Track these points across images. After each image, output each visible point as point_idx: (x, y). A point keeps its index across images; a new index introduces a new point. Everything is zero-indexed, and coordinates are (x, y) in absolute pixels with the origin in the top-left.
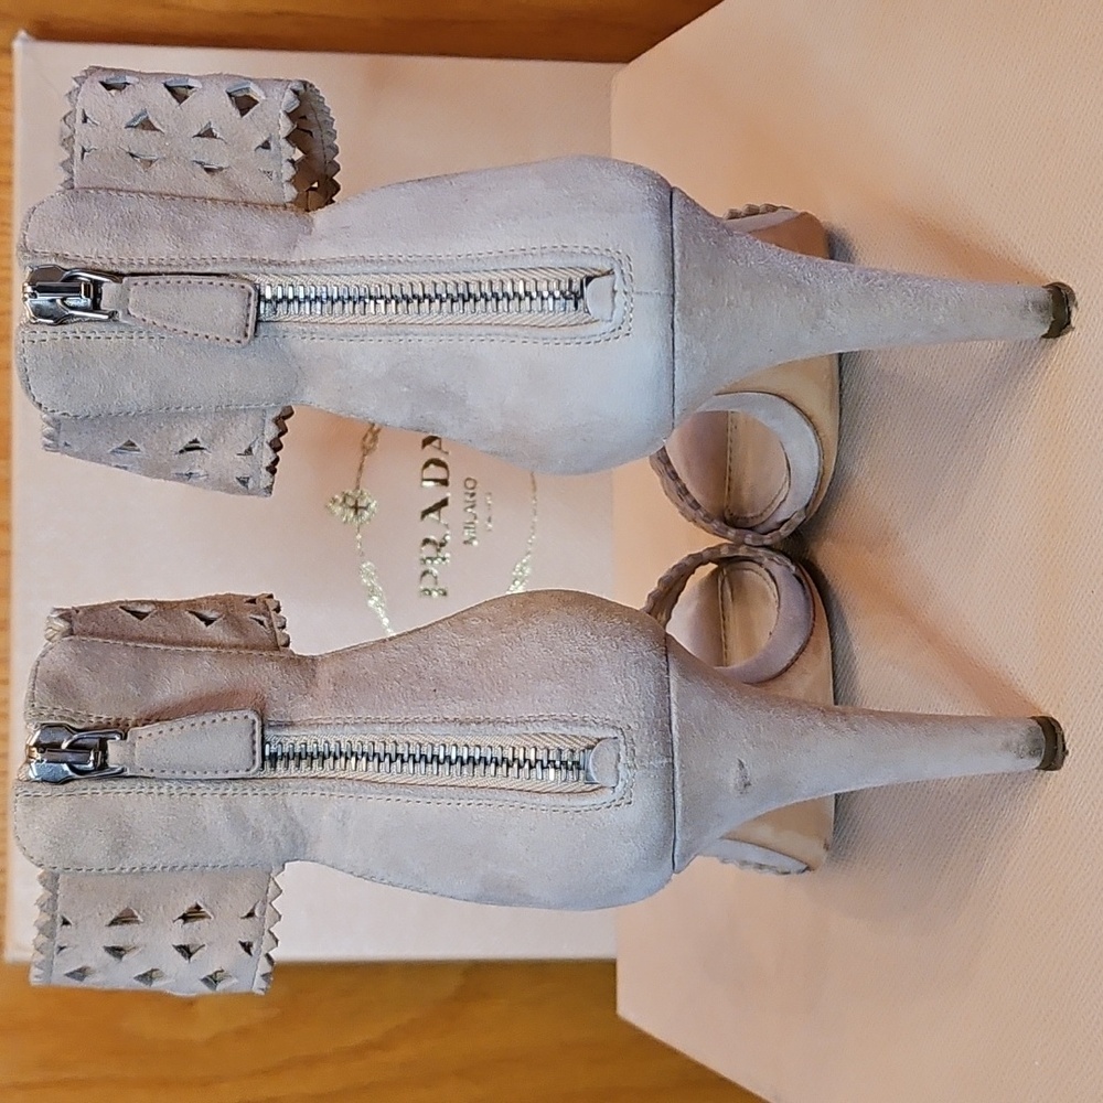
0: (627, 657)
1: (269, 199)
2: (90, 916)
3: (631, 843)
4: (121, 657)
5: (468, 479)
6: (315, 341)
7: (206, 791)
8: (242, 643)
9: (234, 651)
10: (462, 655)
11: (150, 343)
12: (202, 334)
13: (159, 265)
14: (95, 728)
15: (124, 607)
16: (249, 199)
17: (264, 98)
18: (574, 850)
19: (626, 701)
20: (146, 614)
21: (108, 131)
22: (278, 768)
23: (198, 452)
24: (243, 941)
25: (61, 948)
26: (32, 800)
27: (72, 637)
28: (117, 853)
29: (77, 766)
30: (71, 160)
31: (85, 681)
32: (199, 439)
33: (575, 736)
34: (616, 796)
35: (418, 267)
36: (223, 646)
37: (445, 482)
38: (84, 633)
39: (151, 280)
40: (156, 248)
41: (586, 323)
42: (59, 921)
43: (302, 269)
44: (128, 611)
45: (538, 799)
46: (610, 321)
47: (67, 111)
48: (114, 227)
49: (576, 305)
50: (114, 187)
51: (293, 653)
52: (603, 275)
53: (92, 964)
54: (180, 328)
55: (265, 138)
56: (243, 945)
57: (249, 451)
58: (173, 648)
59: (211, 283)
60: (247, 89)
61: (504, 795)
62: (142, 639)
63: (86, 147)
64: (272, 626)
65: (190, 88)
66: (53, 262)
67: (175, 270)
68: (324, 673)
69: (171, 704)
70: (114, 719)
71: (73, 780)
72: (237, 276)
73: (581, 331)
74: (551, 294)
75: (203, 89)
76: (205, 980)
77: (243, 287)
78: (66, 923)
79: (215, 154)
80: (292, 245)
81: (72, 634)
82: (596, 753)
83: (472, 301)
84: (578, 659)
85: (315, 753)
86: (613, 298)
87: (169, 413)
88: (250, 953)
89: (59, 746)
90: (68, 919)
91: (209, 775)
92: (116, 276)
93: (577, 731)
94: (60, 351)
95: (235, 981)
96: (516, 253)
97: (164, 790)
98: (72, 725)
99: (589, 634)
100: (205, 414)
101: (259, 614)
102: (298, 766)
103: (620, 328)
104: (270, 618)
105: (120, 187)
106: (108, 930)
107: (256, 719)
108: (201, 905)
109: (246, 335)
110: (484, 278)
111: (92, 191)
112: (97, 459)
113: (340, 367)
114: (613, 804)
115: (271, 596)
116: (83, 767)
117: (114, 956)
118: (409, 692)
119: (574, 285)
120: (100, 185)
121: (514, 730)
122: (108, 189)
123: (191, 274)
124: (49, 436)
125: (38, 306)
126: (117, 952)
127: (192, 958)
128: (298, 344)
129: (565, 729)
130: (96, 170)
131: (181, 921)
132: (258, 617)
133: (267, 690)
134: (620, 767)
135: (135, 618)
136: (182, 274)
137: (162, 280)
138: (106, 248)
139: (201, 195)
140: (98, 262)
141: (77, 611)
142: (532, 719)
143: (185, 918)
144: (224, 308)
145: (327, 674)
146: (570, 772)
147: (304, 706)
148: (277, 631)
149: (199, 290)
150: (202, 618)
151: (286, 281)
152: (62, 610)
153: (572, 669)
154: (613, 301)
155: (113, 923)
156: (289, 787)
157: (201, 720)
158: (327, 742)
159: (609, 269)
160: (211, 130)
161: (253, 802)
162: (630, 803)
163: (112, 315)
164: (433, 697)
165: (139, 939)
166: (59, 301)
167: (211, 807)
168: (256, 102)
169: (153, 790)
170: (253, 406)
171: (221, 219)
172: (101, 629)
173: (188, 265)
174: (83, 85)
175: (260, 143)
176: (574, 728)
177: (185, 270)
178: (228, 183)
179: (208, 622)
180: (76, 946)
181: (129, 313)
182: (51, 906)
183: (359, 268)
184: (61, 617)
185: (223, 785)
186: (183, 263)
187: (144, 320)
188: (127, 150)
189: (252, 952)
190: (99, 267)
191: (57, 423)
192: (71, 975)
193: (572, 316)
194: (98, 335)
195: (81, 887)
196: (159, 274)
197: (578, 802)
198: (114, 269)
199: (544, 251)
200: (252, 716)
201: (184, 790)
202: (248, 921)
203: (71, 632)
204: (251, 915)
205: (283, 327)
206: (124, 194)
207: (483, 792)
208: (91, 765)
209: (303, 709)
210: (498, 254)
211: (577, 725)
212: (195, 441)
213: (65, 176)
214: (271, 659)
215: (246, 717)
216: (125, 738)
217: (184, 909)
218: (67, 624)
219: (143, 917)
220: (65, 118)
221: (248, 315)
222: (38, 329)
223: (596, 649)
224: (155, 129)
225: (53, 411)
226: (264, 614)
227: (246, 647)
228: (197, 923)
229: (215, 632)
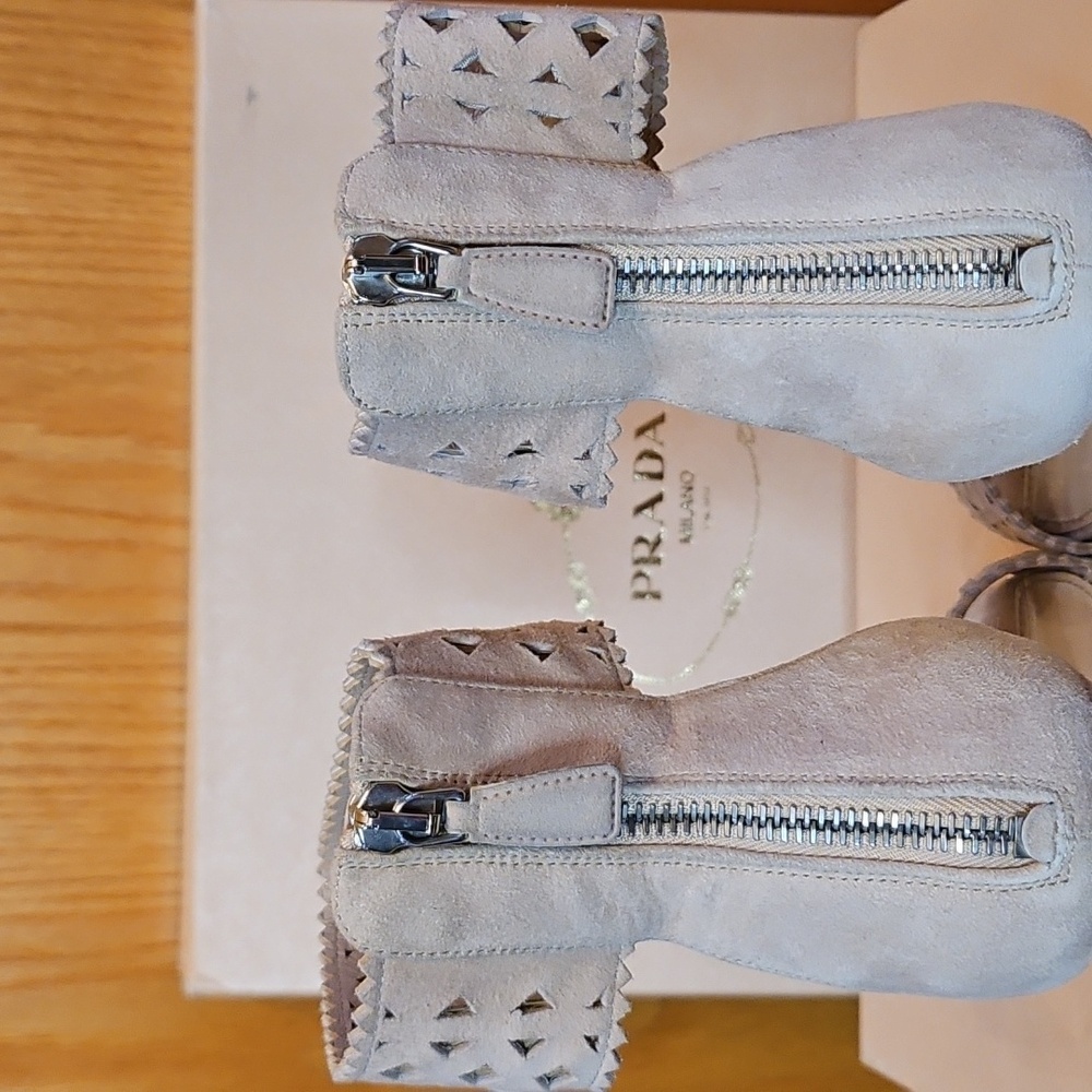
0: (1053, 704)
1: (614, 155)
2: (417, 1008)
3: (1064, 929)
4: (453, 700)
5: (686, 472)
6: (680, 324)
7: (555, 861)
8: (583, 681)
9: (576, 692)
10: (847, 699)
11: (488, 327)
12: (553, 317)
13: (500, 234)
14: (431, 787)
15: (446, 637)
16: (593, 155)
17: (617, 34)
18: (995, 935)
19: (1060, 758)
20: (474, 647)
21: (432, 74)
22: (637, 833)
23: (529, 456)
24: (588, 1035)
25: (380, 1044)
26: (357, 872)
27: (397, 677)
28: (452, 935)
29: (411, 833)
30: (389, 109)
31: (417, 732)
32: (532, 441)
33: (1002, 801)
34: (1052, 873)
35: (811, 235)
36: (563, 687)
37: (660, 476)
38: (408, 671)
39: (495, 252)
40: (495, 214)
41: (1016, 302)
42: (382, 1013)
43: (668, 239)
44: (452, 644)
45: (957, 876)
46: (1047, 299)
47: (385, 51)
48: (447, 189)
49: (1006, 280)
50: (441, 141)
51: (641, 694)
52: (1038, 244)
53: (413, 1061)
54: (529, 310)
55: (616, 83)
56: (588, 1039)
57: (587, 455)
58: (509, 688)
59: (563, 256)
60: (594, 25)
61: (915, 869)
62: (472, 677)
63: (406, 94)
64: (611, 660)
65: (526, 23)
66: (380, 231)
67: (519, 240)
68: (683, 718)
69: (513, 756)
70: (450, 774)
71: (407, 847)
72: (589, 247)
73: (1011, 311)
74: (962, 267)
75: (545, 25)
76: (540, 1080)
77: (599, 260)
78: (389, 1015)
79: (553, 101)
80: (651, 210)
81: (395, 673)
82: (1031, 822)
83: (877, 275)
84: (995, 706)
85: (681, 816)
86: (1052, 271)
87: (502, 410)
88: (596, 1050)
89: (390, 808)
90: (392, 1011)
91: (561, 842)
92: (454, 248)
93: (1005, 795)
94: (387, 337)
95: (574, 1079)
96: (931, 217)
97: (508, 860)
98: (405, 783)
99: (1002, 674)
100: (541, 412)
101: (594, 646)
102: (660, 831)
103: (1056, 308)
104: (608, 650)
105: (447, 142)
106: (436, 1023)
107: (617, 777)
108: (543, 995)
109: (604, 318)
110: (892, 248)
111: (417, 146)
112: (412, 463)
113: (707, 355)
114: (1048, 882)
115: (601, 624)
116: (418, 833)
117: (441, 1052)
118: (790, 743)
119: (1004, 255)
120: (425, 139)
121: (928, 792)
122: (435, 144)
123: (539, 245)
124: (363, 438)
125: (363, 283)
126: (443, 1048)
127: (529, 1054)
128: (658, 329)
129: (991, 792)
130: (419, 121)
131: (519, 1012)
132: (595, 650)
133: (621, 739)
134: (1058, 839)
135: (462, 653)
136: (527, 244)
137: (507, 252)
138: (438, 214)
139: (539, 151)
140: (429, 230)
141: (397, 645)
142: (948, 780)
143: (524, 1008)
144: (578, 284)
145: (686, 720)
146: (997, 844)
147: (665, 758)
148: (617, 665)
149: (550, 263)
150: (535, 652)
151: (648, 253)
152: (380, 642)
153: (990, 718)
154: (1051, 275)
155: (443, 1015)
156: (650, 855)
157: (555, 777)
158: (694, 802)
159: (1045, 237)
160: (550, 73)
161: (608, 873)
162: (1066, 881)
163: (449, 294)
164: (820, 749)
165: (470, 1033)
166: (387, 277)
167: (560, 880)
168: (605, 41)
169: (494, 860)
170: (596, 402)
171: (567, 180)
172: (426, 667)
173: (533, 235)
174: (401, 21)
175: (610, 88)
176: (1002, 792)
177: (531, 240)
178: (568, 137)
179: (543, 656)
180: (399, 1042)
181: (470, 292)
182: (374, 995)
183: (739, 236)
184: (381, 651)
185: (575, 854)
186: (528, 231)
187: (487, 300)
188: (454, 98)
189: (597, 1047)
190: (432, 236)
191: (374, 423)
192: (387, 1073)
193: (1000, 293)
194: (430, 318)
195: (408, 975)
196: (501, 245)
197: (1006, 880)
198: (448, 238)
199: (966, 215)
200: (612, 772)
201: (530, 859)
202: (595, 1012)
203: (395, 672)
204: (597, 1004)
205: (643, 307)
206: (454, 150)
207: (888, 867)
208: (428, 832)
209: (662, 763)
210: (909, 220)
211: (1005, 788)
212: (529, 443)
213: (385, 128)
214: (619, 700)
215: (605, 774)
216: (468, 799)
217: (523, 998)
218: (388, 660)
219: (476, 1008)
220: (381, 60)
221: (606, 294)
222: (363, 310)
223: (1014, 694)
224: (484, 72)
225: (374, 409)
226: (601, 646)
227: (588, 687)
228: (537, 1014)
229: (552, 668)
